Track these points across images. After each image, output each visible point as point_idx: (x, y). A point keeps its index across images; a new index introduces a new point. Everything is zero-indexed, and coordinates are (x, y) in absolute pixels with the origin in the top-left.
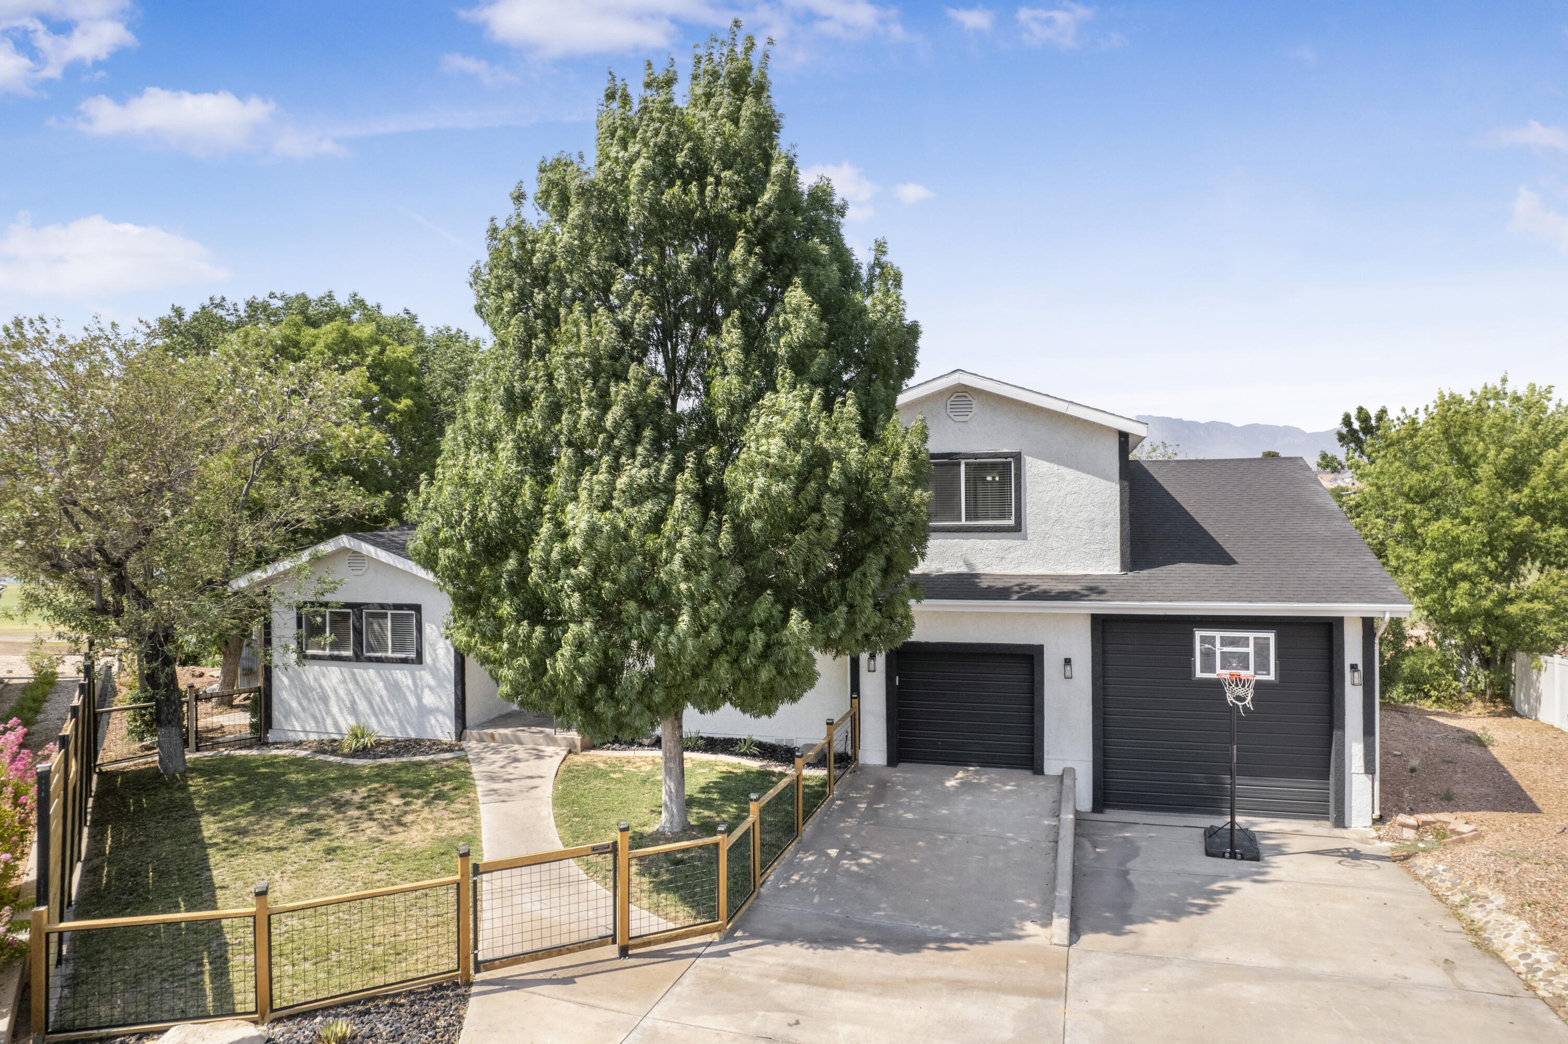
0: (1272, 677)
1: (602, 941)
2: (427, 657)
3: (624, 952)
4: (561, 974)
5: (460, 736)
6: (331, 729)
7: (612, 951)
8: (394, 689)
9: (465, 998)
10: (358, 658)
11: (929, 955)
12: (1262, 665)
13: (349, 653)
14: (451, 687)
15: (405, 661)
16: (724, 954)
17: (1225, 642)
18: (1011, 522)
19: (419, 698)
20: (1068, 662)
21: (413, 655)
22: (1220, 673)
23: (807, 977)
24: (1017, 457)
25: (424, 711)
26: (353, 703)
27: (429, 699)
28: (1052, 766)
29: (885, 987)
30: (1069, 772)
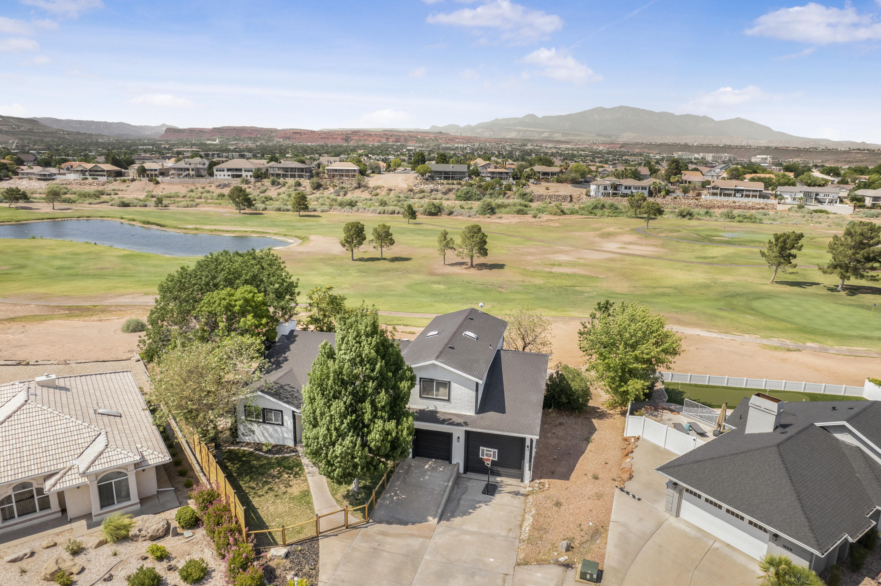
0: (496, 459)
1: (343, 526)
2: (285, 423)
3: (347, 528)
4: (335, 533)
5: (295, 445)
6: (257, 440)
7: (345, 528)
8: (276, 431)
9: (318, 540)
10: (264, 422)
11: (410, 526)
12: (494, 457)
13: (261, 420)
14: (292, 433)
15: (278, 425)
16: (366, 527)
17: (487, 451)
18: (447, 398)
19: (283, 435)
20: (459, 438)
21: (281, 423)
22: (485, 457)
23: (383, 534)
24: (450, 382)
25: (284, 438)
26: (263, 434)
27: (286, 435)
28: (454, 462)
29: (398, 536)
30: (458, 464)
